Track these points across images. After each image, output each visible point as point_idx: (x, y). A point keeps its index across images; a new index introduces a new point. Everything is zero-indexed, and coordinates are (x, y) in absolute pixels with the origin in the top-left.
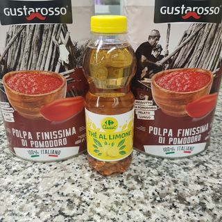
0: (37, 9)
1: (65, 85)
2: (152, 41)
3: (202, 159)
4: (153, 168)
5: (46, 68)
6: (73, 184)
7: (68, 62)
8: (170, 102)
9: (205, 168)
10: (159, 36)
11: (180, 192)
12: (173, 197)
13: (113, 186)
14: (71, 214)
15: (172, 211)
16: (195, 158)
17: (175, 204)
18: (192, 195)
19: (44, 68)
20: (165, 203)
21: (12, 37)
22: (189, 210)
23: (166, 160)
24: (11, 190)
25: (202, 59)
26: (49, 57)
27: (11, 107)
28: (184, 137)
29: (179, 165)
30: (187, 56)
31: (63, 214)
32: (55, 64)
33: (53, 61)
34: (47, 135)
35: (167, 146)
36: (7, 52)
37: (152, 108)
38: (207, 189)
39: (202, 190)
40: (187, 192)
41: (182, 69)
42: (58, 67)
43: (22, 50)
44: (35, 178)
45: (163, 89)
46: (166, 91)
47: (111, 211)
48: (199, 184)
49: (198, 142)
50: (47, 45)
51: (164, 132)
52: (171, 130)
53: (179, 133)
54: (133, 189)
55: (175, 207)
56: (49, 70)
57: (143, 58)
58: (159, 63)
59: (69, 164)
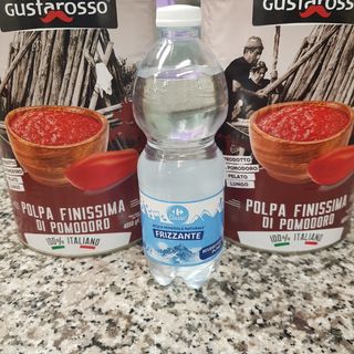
0: (58, 5)
1: (105, 130)
2: (249, 56)
3: (336, 254)
4: (253, 270)
5: (75, 103)
6: (119, 294)
7: (110, 93)
8: (281, 158)
9: (341, 270)
10: (261, 48)
11: (298, 310)
12: (285, 319)
13: (184, 299)
14: (112, 345)
15: (283, 343)
16: (324, 254)
17: (289, 330)
18: (318, 315)
19: (71, 101)
20: (272, 329)
21: (18, 50)
22: (312, 342)
23: (274, 257)
24: (15, 303)
25: (335, 86)
26: (79, 84)
27: (19, 166)
28: (306, 217)
29: (297, 266)
30: (308, 81)
31: (99, 344)
32: (89, 95)
33: (85, 91)
34: (77, 213)
35: (276, 233)
36: (11, 76)
37: (251, 168)
38: (344, 307)
39: (335, 308)
40: (309, 310)
41: (301, 103)
42: (93, 101)
43: (35, 72)
44: (57, 283)
45: (269, 137)
46: (275, 139)
47: (180, 341)
48: (330, 296)
49: (329, 227)
50: (76, 64)
51: (271, 210)
52: (283, 206)
53: (296, 210)
54: (218, 304)
55: (289, 336)
56: (79, 105)
57: (235, 84)
58: (261, 93)
59: (113, 262)
